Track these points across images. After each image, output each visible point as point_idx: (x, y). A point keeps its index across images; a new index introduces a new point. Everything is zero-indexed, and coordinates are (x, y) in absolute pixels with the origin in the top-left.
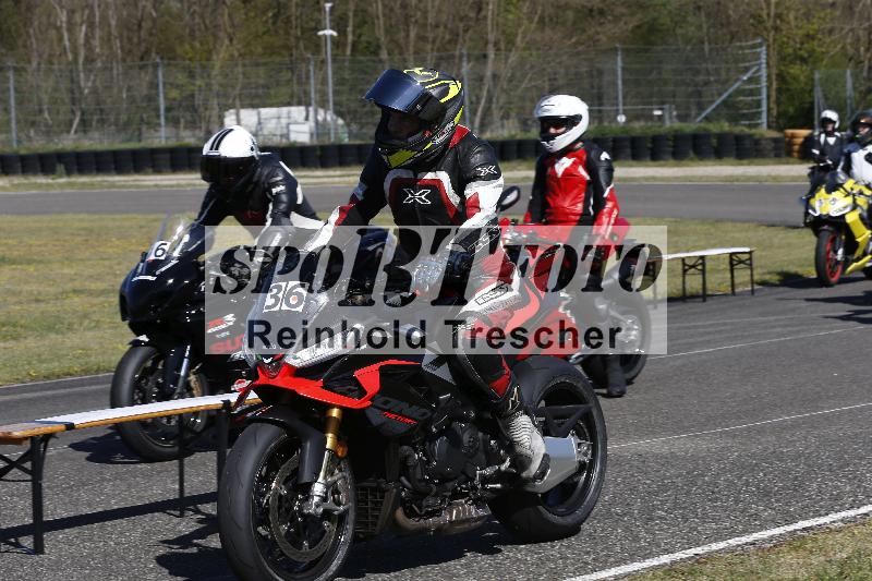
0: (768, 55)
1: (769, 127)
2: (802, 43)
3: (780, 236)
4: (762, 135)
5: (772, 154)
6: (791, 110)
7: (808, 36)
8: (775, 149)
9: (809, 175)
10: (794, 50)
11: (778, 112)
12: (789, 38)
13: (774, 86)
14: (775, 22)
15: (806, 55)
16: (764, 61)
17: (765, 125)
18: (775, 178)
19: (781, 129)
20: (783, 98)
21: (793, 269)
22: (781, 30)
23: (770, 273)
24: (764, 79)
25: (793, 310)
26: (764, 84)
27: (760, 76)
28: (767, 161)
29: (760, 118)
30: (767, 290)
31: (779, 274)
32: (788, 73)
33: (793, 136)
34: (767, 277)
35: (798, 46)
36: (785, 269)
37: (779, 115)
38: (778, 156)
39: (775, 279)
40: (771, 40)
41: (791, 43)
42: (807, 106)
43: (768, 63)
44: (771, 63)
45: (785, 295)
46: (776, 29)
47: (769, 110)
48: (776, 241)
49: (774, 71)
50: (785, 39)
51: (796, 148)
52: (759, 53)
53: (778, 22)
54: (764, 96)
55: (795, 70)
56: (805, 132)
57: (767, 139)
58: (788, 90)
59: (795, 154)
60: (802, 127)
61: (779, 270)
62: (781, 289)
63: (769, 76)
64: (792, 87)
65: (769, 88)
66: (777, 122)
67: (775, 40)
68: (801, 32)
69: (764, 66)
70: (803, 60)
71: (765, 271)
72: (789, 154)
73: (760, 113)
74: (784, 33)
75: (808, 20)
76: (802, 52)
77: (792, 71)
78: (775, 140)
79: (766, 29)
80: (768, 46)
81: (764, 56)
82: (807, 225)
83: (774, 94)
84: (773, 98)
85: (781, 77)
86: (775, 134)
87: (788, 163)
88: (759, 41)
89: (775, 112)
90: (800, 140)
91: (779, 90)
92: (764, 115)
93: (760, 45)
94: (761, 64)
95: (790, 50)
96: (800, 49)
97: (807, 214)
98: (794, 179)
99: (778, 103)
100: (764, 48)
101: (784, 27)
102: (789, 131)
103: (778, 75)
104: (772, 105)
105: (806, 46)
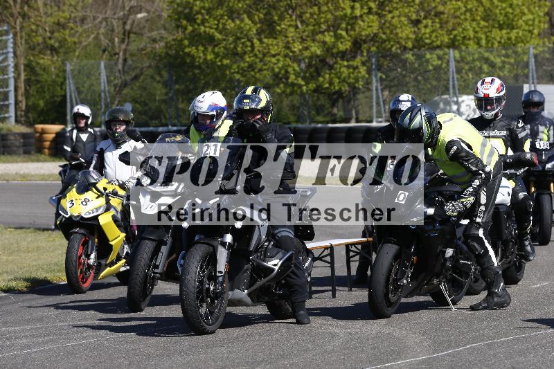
0: (15, 43)
1: (17, 121)
2: (52, 32)
3: (29, 239)
4: (9, 130)
5: (21, 151)
6: (42, 103)
7: (58, 24)
8: (25, 145)
9: (60, 173)
10: (44, 39)
11: (27, 105)
12: (38, 26)
13: (23, 77)
14: (22, 8)
15: (57, 45)
16: (11, 50)
17: (13, 119)
18: (24, 177)
19: (30, 124)
20: (32, 91)
21: (41, 275)
22: (29, 18)
23: (15, 279)
24: (11, 69)
25: (41, 320)
26: (12, 75)
27: (6, 67)
28: (15, 157)
29: (7, 112)
30: (12, 297)
31: (26, 280)
32: (38, 63)
33: (43, 132)
34: (13, 284)
35: (48, 34)
36: (33, 275)
37: (28, 109)
38: (27, 152)
39: (21, 285)
40: (18, 28)
41: (41, 31)
42: (58, 99)
43: (15, 53)
44: (18, 53)
45: (34, 303)
46: (24, 16)
47: (17, 103)
48: (24, 244)
49: (22, 61)
50: (33, 27)
51: (47, 144)
52: (6, 42)
53: (26, 8)
54: (12, 88)
55: (45, 60)
56: (57, 128)
57: (14, 134)
58: (38, 82)
59: (46, 151)
60: (53, 123)
61: (27, 276)
62: (29, 296)
63: (16, 67)
64: (41, 79)
65: (16, 79)
66: (26, 116)
67: (22, 28)
68: (50, 20)
69: (11, 55)
70: (53, 50)
71: (12, 277)
72: (40, 150)
73: (7, 106)
74: (32, 20)
75: (59, 7)
76: (52, 42)
77: (41, 61)
78: (24, 136)
79: (12, 15)
80: (15, 35)
81: (11, 45)
82: (57, 227)
83: (22, 85)
84: (22, 90)
85: (29, 67)
86: (23, 129)
87: (38, 161)
88: (5, 28)
89: (23, 106)
90: (51, 136)
91: (28, 82)
92: (12, 109)
93: (7, 33)
94: (8, 52)
95: (40, 39)
96: (50, 38)
97: (58, 215)
98: (43, 177)
99: (27, 95)
100: (11, 36)
101: (32, 14)
102: (39, 127)
103: (26, 66)
104: (20, 98)
105: (56, 34)
